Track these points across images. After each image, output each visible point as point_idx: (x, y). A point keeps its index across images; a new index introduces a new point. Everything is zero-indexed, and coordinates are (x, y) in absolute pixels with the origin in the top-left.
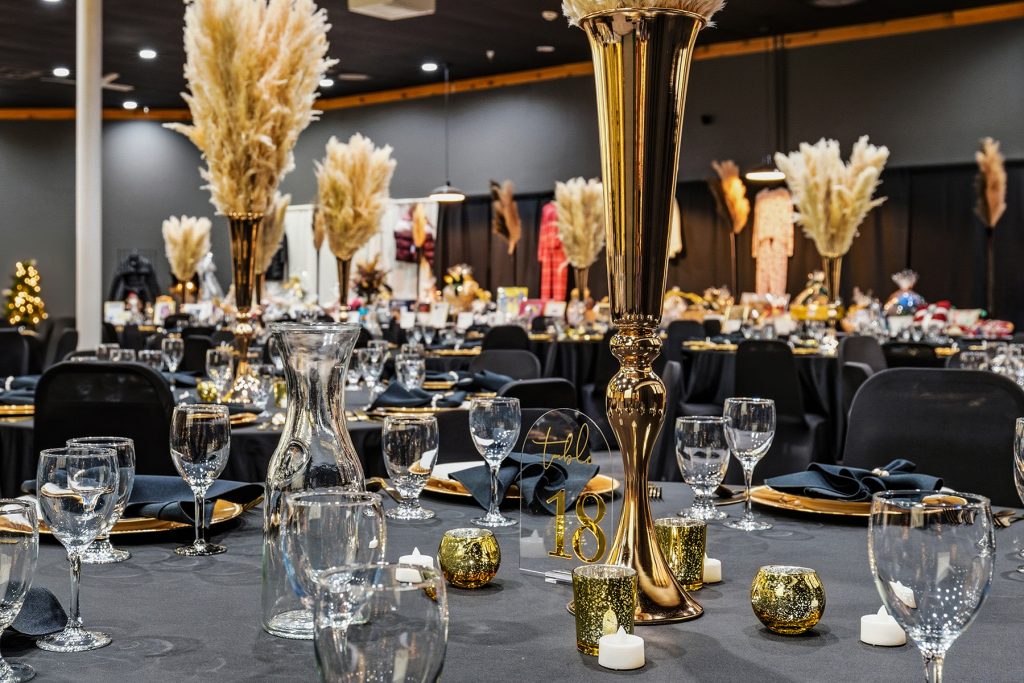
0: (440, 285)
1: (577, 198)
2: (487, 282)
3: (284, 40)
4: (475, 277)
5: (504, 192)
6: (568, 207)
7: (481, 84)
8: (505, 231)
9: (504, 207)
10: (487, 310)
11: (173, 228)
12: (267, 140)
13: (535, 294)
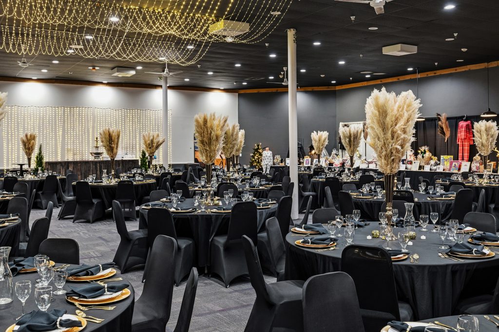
0: (416, 154)
1: (483, 129)
2: (435, 153)
3: (404, 110)
4: (430, 151)
5: (443, 117)
6: (480, 132)
7: (431, 74)
8: (443, 133)
9: (443, 123)
10: (436, 164)
11: (314, 135)
12: (399, 147)
13: (456, 158)
